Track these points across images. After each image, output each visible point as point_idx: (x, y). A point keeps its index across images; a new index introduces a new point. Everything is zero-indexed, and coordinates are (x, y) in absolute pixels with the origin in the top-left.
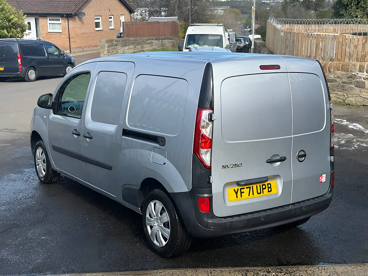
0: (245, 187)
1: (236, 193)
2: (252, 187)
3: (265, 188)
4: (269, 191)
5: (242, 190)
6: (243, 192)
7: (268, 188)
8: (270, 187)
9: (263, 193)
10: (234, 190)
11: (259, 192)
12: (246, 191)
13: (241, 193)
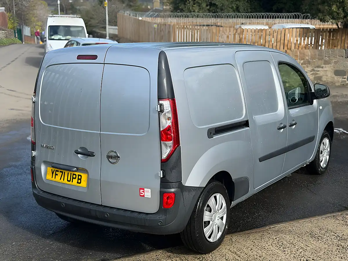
0: (59, 170)
1: (53, 173)
2: (65, 172)
3: (75, 178)
4: (78, 183)
5: (57, 173)
6: (57, 175)
7: (78, 179)
8: (80, 179)
9: (72, 182)
10: (52, 170)
11: (69, 179)
12: (59, 174)
13: (56, 175)
